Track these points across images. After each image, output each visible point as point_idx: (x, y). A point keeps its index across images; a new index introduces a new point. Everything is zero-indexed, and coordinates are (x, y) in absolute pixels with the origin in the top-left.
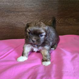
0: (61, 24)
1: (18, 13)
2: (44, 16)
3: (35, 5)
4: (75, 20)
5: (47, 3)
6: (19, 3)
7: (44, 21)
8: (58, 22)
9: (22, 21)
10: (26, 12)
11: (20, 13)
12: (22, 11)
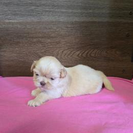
0: (95, 59)
1: (31, 40)
2: (68, 44)
3: (55, 28)
4: (118, 52)
5: (73, 26)
6: (33, 25)
7: (69, 52)
8: (90, 55)
9: (38, 51)
10: (43, 38)
11: (35, 40)
12: (37, 37)
